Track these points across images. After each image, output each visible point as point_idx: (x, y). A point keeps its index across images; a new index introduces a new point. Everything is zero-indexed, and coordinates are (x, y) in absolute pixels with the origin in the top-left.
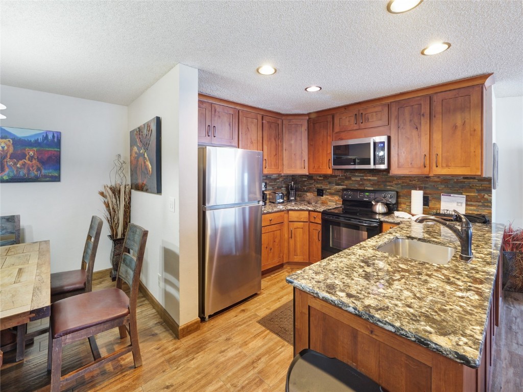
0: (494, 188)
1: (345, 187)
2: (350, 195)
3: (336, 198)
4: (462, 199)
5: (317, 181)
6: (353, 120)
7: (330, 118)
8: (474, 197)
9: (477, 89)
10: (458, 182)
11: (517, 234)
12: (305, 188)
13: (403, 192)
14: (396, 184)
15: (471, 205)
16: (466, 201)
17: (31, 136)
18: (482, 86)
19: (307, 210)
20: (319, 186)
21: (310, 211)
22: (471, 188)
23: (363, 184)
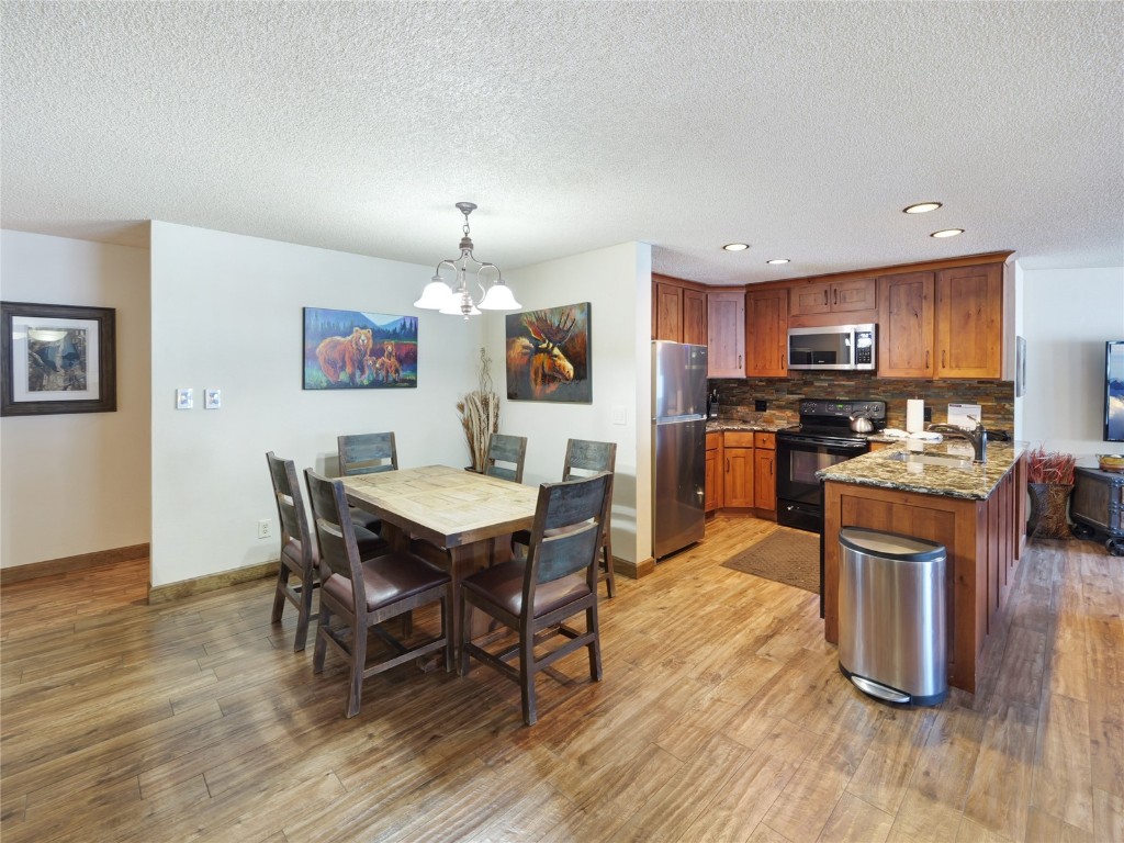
0: (1018, 395)
1: (803, 396)
2: (812, 409)
3: (789, 413)
4: (976, 410)
5: (755, 388)
6: (821, 298)
7: (783, 294)
8: (991, 407)
9: (995, 268)
10: (971, 388)
11: (1050, 460)
12: (734, 399)
13: (894, 402)
14: (884, 392)
15: (988, 418)
16: (982, 412)
17: (389, 325)
18: (1002, 264)
19: (752, 430)
20: (759, 395)
21: (755, 432)
22: (987, 395)
23: (832, 393)
